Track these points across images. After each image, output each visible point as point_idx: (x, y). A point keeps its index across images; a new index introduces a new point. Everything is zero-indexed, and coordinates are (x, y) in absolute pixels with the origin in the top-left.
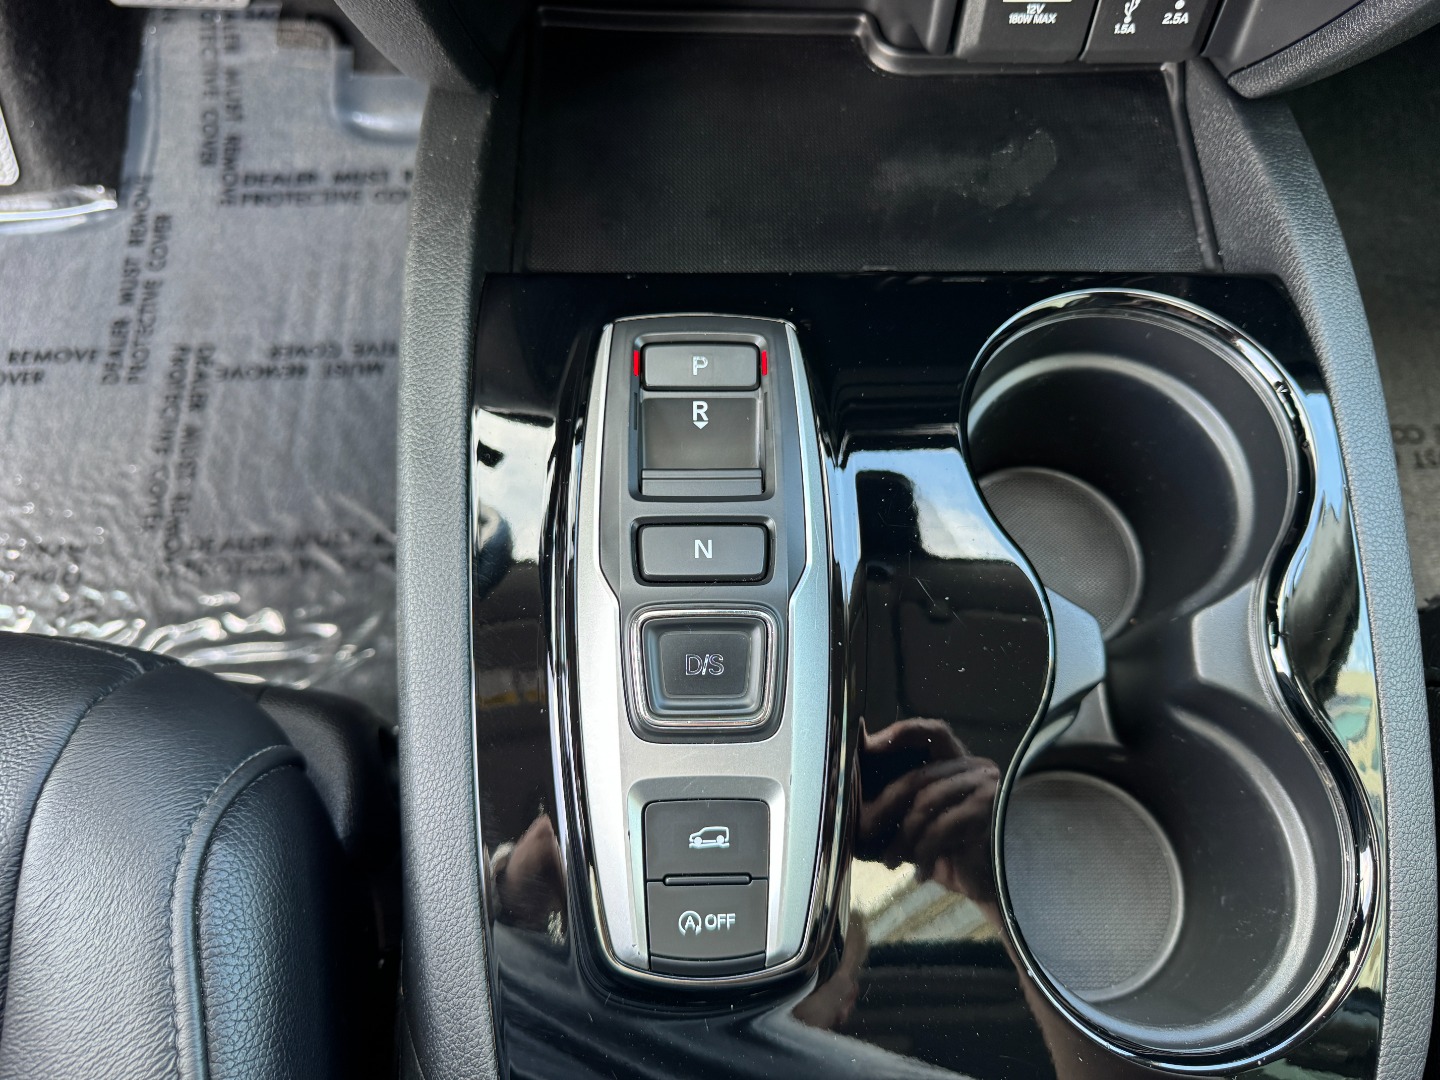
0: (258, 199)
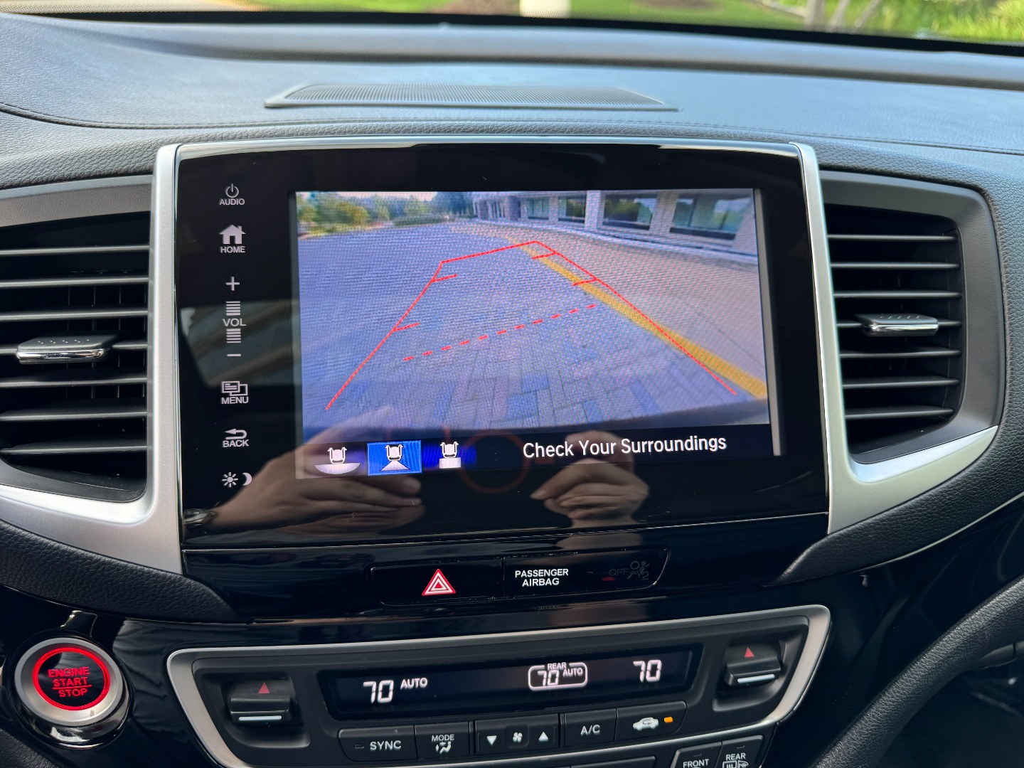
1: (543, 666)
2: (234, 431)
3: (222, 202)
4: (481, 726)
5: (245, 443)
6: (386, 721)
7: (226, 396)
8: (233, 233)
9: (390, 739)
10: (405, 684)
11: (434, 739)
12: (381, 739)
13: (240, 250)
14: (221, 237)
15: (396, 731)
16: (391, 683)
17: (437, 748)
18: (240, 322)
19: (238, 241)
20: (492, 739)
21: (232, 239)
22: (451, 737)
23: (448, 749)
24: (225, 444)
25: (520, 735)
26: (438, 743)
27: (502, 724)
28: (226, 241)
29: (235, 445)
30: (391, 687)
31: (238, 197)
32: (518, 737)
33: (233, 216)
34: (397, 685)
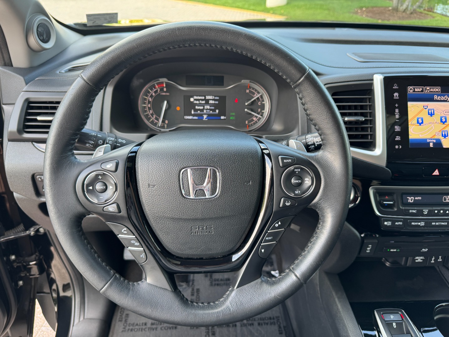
0: (218, 285)
1: (446, 196)
2: (397, 137)
3: (394, 88)
4: (434, 208)
5: (400, 139)
6: (413, 206)
7: (396, 129)
8: (396, 94)
9: (414, 210)
10: (416, 198)
11: (424, 210)
12: (412, 210)
13: (398, 98)
14: (394, 95)
15: (416, 208)
16: (413, 198)
17: (424, 213)
18: (398, 113)
19: (397, 96)
20: (436, 212)
21: (396, 96)
22: (427, 210)
23: (426, 213)
24: (396, 139)
25: (442, 211)
26: (424, 211)
27: (439, 208)
28: (395, 96)
29: (397, 139)
30: (413, 199)
31: (397, 86)
32: (442, 212)
33: (396, 91)
34: (414, 198)
